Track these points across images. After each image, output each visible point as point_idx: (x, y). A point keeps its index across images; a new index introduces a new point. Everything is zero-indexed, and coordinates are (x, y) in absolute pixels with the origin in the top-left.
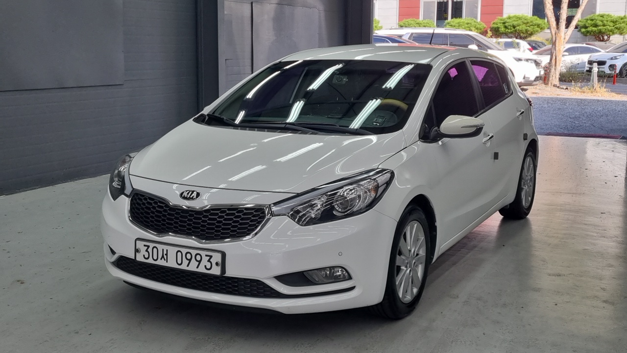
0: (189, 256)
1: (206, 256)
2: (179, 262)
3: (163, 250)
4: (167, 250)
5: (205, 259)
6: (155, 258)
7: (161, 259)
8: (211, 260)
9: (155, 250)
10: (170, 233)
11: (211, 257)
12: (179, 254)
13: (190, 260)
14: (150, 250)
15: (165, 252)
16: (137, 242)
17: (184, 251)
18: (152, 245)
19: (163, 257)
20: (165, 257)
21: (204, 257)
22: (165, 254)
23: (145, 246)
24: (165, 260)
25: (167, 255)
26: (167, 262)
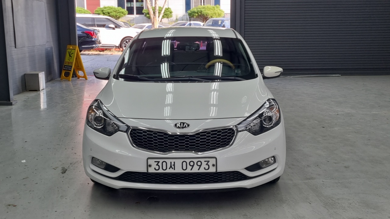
0: (192, 163)
1: (205, 161)
2: (184, 168)
3: (171, 162)
4: (174, 162)
5: (204, 164)
6: (164, 168)
7: (170, 169)
8: (208, 164)
9: (164, 164)
10: (173, 151)
11: (208, 162)
12: (184, 163)
13: (193, 166)
14: (160, 164)
15: (173, 164)
16: (149, 160)
17: (188, 161)
18: (161, 161)
19: (171, 167)
20: (173, 167)
21: (203, 163)
22: (173, 165)
23: (155, 162)
24: (173, 169)
25: (174, 165)
26: (174, 169)
